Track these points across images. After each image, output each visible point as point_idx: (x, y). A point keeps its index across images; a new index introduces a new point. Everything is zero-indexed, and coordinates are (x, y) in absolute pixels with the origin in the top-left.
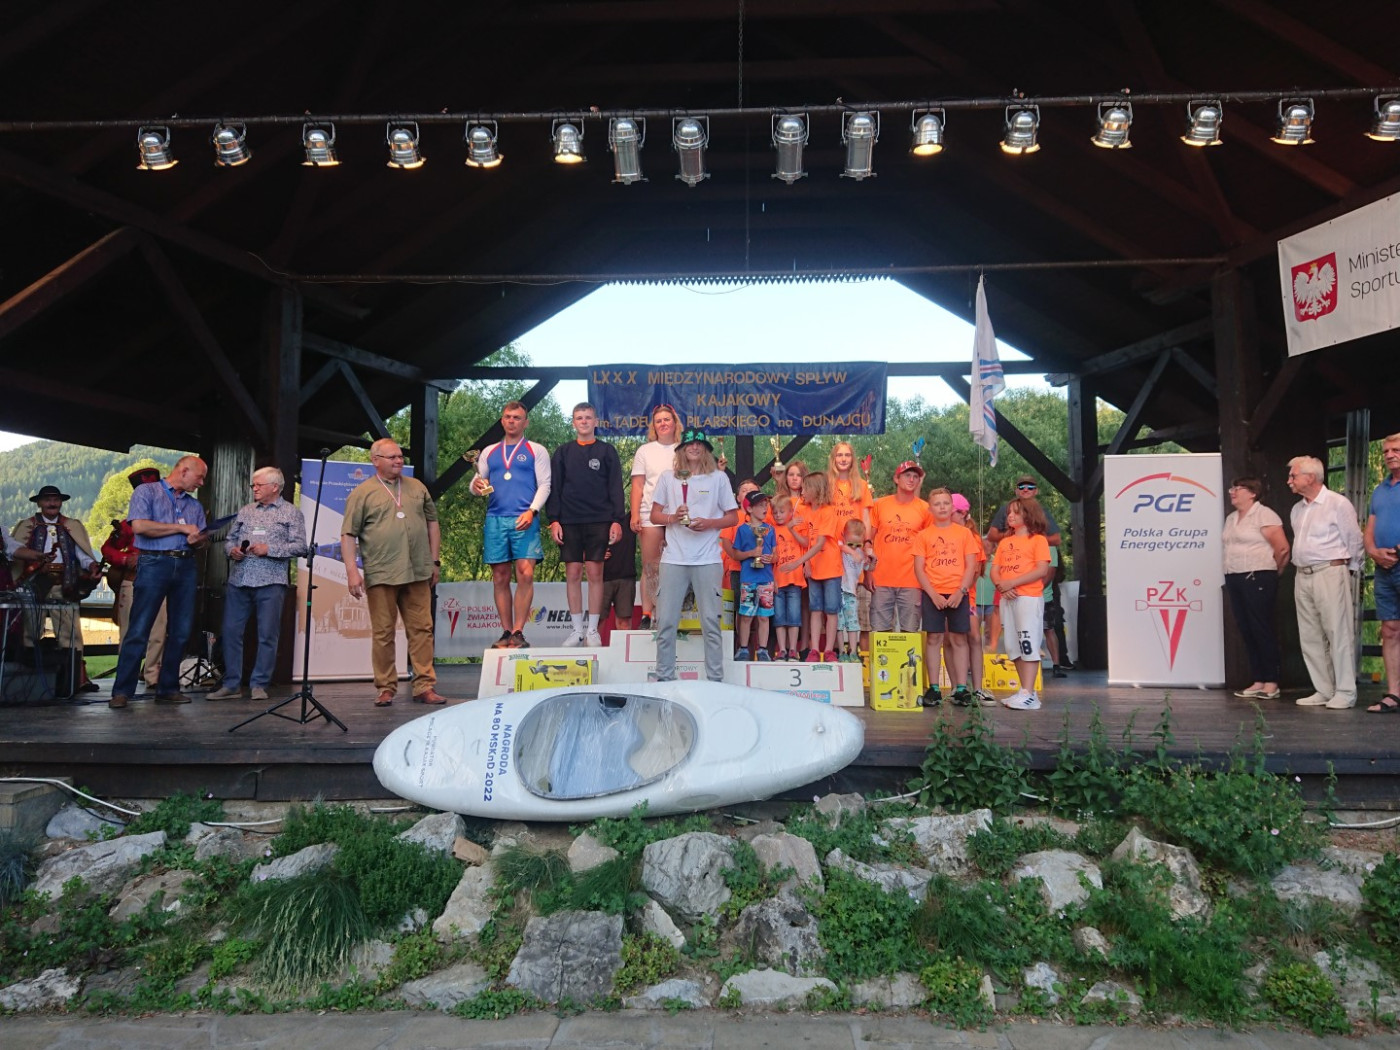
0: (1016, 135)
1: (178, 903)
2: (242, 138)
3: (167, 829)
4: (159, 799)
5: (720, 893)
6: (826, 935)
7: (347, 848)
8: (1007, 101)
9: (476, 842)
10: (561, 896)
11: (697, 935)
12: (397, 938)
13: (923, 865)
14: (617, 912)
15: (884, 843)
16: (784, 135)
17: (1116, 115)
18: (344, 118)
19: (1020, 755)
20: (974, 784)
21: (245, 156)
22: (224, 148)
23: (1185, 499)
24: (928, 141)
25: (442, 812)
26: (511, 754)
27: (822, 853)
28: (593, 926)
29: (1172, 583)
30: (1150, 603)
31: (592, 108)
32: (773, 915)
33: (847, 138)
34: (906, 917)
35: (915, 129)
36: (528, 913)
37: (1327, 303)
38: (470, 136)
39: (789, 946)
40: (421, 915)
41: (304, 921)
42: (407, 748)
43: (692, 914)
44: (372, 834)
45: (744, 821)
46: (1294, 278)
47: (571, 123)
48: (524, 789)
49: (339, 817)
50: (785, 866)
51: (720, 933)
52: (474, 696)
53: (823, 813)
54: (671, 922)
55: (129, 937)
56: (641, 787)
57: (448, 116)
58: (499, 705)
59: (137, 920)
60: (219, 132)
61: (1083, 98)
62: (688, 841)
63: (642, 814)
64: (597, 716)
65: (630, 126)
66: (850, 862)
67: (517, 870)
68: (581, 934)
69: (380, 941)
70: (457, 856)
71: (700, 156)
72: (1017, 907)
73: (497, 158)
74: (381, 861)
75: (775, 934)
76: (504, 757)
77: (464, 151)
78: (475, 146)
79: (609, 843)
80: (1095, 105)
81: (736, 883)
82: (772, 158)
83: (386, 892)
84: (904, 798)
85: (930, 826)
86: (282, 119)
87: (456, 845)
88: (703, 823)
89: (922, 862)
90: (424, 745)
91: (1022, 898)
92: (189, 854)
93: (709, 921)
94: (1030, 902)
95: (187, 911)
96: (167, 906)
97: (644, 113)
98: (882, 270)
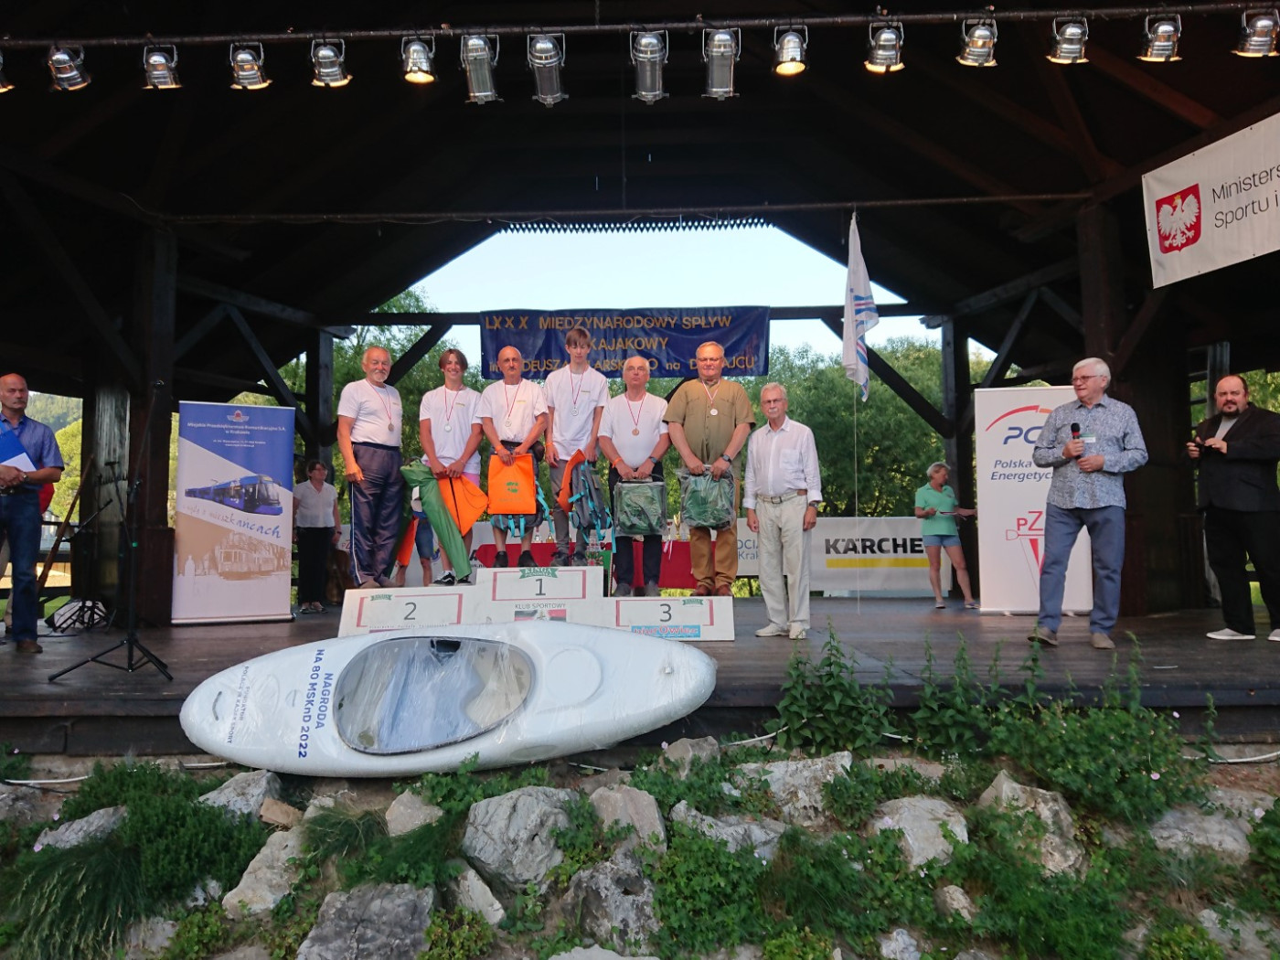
0: (880, 52)
2: (79, 61)
5: (550, 856)
6: (661, 903)
7: (134, 814)
8: (870, 18)
9: (289, 802)
11: (519, 906)
12: (180, 915)
13: (776, 815)
14: (426, 885)
15: (736, 793)
16: (641, 51)
17: (981, 33)
18: (186, 39)
19: (881, 693)
20: (833, 724)
21: (84, 81)
22: (59, 70)
24: (791, 61)
25: (255, 769)
26: (330, 705)
27: (665, 807)
28: (398, 901)
30: (1020, 532)
31: (443, 26)
32: (605, 882)
33: (707, 56)
34: (752, 880)
35: (777, 47)
36: (331, 885)
37: (1191, 234)
38: (316, 55)
39: (620, 918)
40: (214, 886)
41: (69, 898)
42: (216, 700)
43: (517, 882)
45: (590, 769)
46: (1158, 210)
47: (420, 40)
48: (342, 744)
50: (623, 824)
51: (546, 902)
53: (673, 760)
54: (489, 893)
56: (471, 738)
57: (293, 36)
58: (320, 652)
60: (54, 55)
61: (947, 16)
62: (518, 799)
63: (470, 769)
64: (427, 661)
65: (481, 42)
66: (695, 816)
67: (326, 835)
68: (384, 912)
69: (162, 919)
70: (264, 819)
71: (555, 75)
72: (875, 863)
73: (345, 77)
74: (170, 828)
75: (605, 904)
76: (323, 709)
77: (309, 70)
78: (321, 65)
79: (434, 802)
80: (959, 22)
81: (568, 844)
82: (630, 77)
83: (170, 863)
84: (761, 741)
85: (786, 772)
86: (122, 42)
87: (264, 806)
88: (540, 776)
89: (775, 813)
90: (235, 697)
91: (881, 852)
93: (535, 889)
94: (889, 857)
97: (497, 30)
98: (757, 208)
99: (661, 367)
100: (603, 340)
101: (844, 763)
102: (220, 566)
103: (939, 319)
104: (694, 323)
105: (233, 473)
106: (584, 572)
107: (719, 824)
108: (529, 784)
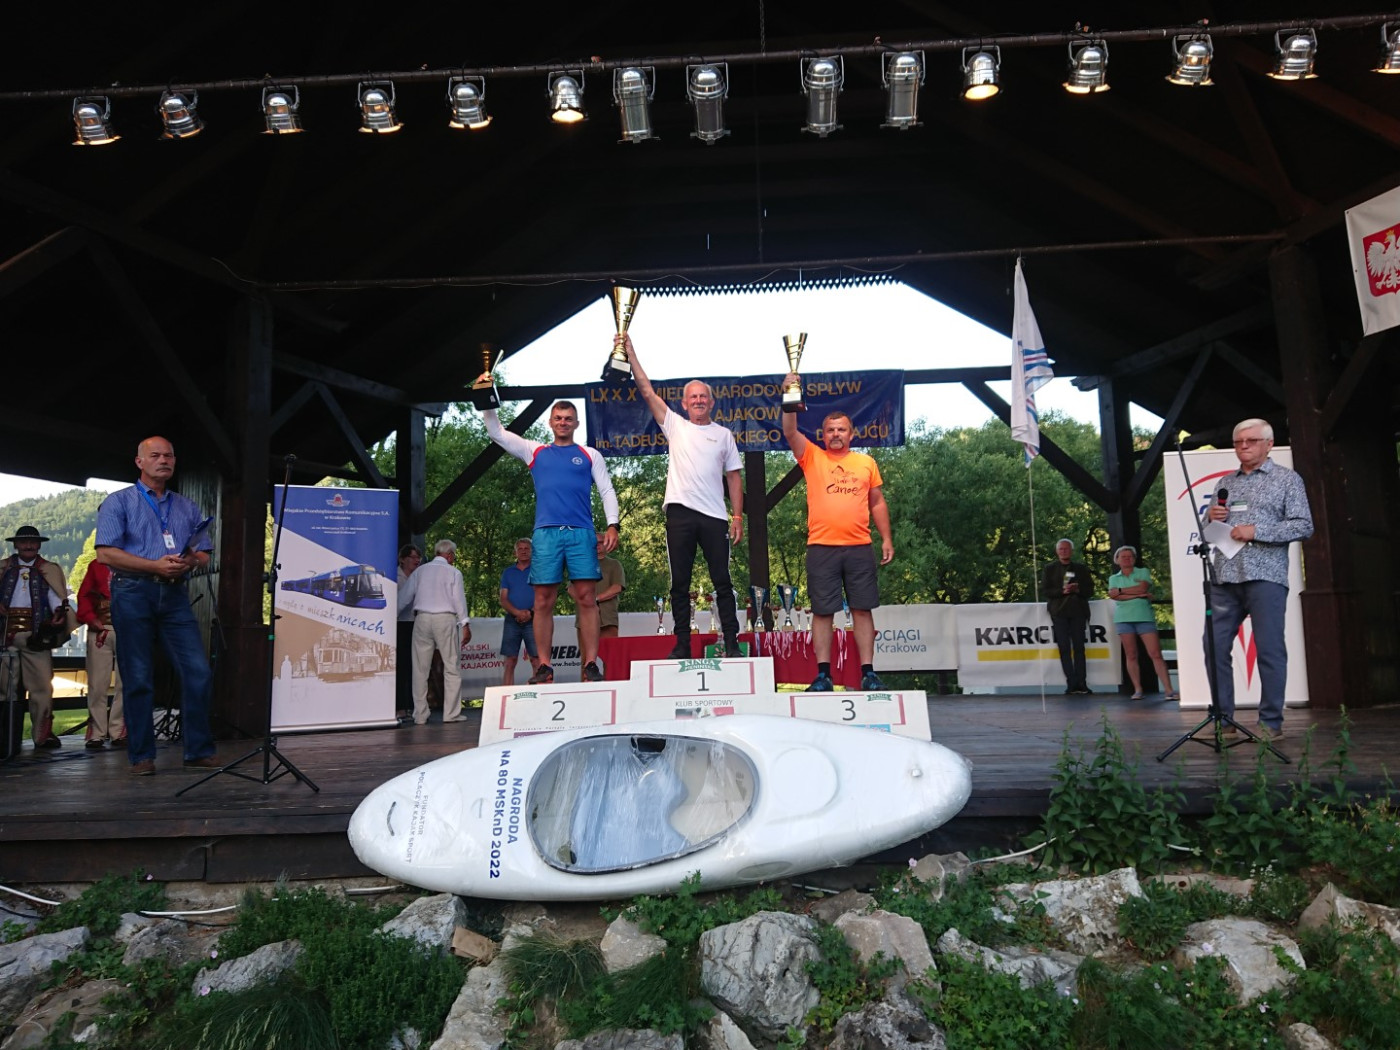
0: (1083, 72)
1: (93, 1028)
2: (192, 106)
3: (91, 923)
4: (87, 883)
5: (805, 996)
7: (313, 950)
8: (1070, 36)
9: (481, 932)
10: (598, 1008)
13: (1061, 944)
14: (675, 1031)
15: (1009, 919)
16: (815, 79)
17: (1195, 48)
18: (309, 79)
19: (1169, 798)
20: (1112, 836)
21: (197, 128)
22: (172, 116)
24: (982, 82)
25: (436, 893)
26: (522, 815)
27: (933, 936)
31: (593, 59)
32: (884, 1027)
34: (1063, 1022)
35: (967, 69)
36: (554, 1030)
38: (454, 94)
40: (412, 1036)
42: (390, 812)
43: (772, 1027)
44: (347, 929)
45: (819, 892)
46: (1367, 249)
47: (568, 75)
48: (540, 861)
49: (304, 905)
50: (889, 956)
52: (474, 743)
53: (922, 881)
54: (748, 1042)
56: (690, 854)
57: (428, 73)
58: (506, 753)
60: (167, 99)
61: (1156, 32)
62: (759, 926)
63: (694, 890)
64: (630, 762)
65: (637, 75)
66: (971, 948)
67: (538, 970)
70: (457, 952)
71: (719, 107)
72: (1196, 999)
73: (485, 119)
74: (358, 966)
76: (514, 820)
77: (447, 111)
78: (460, 105)
79: (655, 930)
80: (1169, 39)
81: (826, 981)
82: (802, 108)
83: (365, 1009)
84: (1020, 856)
85: (1062, 893)
86: (238, 84)
87: (455, 938)
88: (771, 899)
89: (1060, 942)
90: (412, 808)
91: (1202, 985)
92: (117, 956)
93: (795, 1035)
94: (1213, 990)
95: (106, 1039)
96: (78, 1033)
97: (654, 62)
98: (909, 257)
100: (719, 411)
101: (1129, 881)
102: (319, 667)
103: (1094, 380)
104: (820, 390)
105: (333, 563)
106: (752, 664)
107: (1003, 956)
108: (759, 909)
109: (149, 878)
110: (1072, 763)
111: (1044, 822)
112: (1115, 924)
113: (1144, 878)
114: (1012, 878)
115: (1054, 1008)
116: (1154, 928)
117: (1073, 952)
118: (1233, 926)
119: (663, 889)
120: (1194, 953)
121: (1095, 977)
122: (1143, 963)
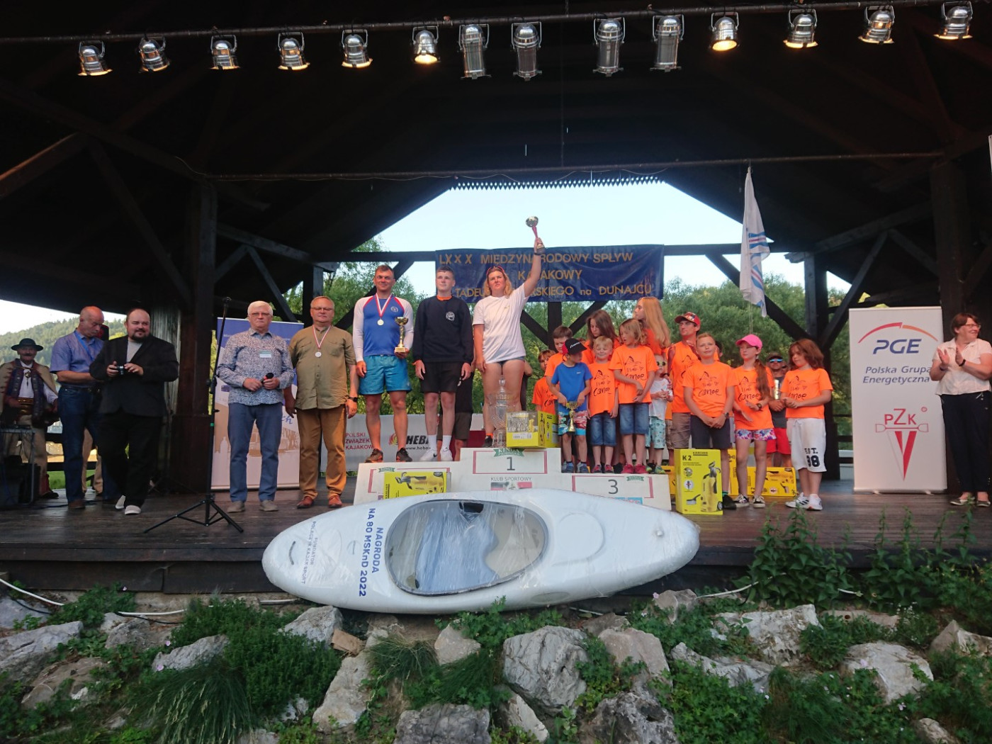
0: (798, 33)
1: (85, 690)
2: (162, 49)
3: (84, 619)
4: (82, 591)
5: (576, 686)
6: (682, 729)
7: (235, 642)
8: (789, 6)
9: (352, 633)
11: (558, 726)
12: (279, 728)
13: (759, 657)
14: (484, 707)
15: (722, 638)
16: (604, 34)
17: (881, 16)
18: (244, 30)
20: (799, 582)
21: (165, 64)
22: (147, 56)
23: (914, 343)
24: (725, 40)
25: (322, 605)
26: (382, 554)
27: (668, 648)
28: (462, 720)
29: (904, 410)
30: (887, 426)
31: (445, 18)
32: (631, 710)
33: (657, 37)
34: (757, 711)
35: (714, 29)
36: (400, 703)
38: (346, 42)
39: (648, 740)
40: (302, 704)
41: (194, 712)
42: (291, 549)
43: (552, 707)
44: (259, 628)
45: (588, 613)
47: (426, 29)
48: (394, 586)
49: (231, 610)
50: (636, 660)
51: (578, 724)
52: (351, 502)
53: (662, 608)
54: (534, 716)
55: (33, 727)
56: (498, 584)
57: (328, 27)
58: (372, 511)
59: (43, 709)
60: (144, 44)
61: (853, 4)
62: (545, 636)
63: (500, 609)
64: (458, 519)
65: (476, 30)
66: (695, 656)
67: (389, 661)
68: (451, 729)
69: (265, 731)
70: (335, 647)
71: (534, 54)
72: (853, 698)
73: (368, 60)
74: (266, 654)
75: (634, 728)
76: (377, 556)
77: (340, 55)
78: (349, 50)
79: (472, 636)
80: (862, 9)
81: (591, 676)
82: (594, 55)
83: (270, 684)
84: (732, 594)
85: (761, 620)
86: (194, 33)
87: (334, 636)
88: (554, 617)
89: (758, 655)
90: (307, 546)
91: (858, 689)
92: (101, 642)
93: (568, 713)
94: (865, 693)
95: (93, 697)
96: (75, 693)
97: (488, 21)
98: (669, 164)
99: (576, 292)
101: (810, 614)
103: (801, 255)
104: (603, 258)
106: (545, 453)
107: (717, 663)
108: (546, 624)
109: (125, 589)
110: (771, 529)
111: (749, 570)
112: (798, 643)
113: (820, 612)
114: (726, 608)
115: (751, 701)
116: (825, 648)
117: (767, 662)
118: (883, 648)
119: (479, 609)
120: (854, 666)
121: (782, 680)
122: (816, 672)
